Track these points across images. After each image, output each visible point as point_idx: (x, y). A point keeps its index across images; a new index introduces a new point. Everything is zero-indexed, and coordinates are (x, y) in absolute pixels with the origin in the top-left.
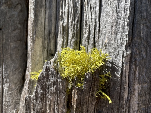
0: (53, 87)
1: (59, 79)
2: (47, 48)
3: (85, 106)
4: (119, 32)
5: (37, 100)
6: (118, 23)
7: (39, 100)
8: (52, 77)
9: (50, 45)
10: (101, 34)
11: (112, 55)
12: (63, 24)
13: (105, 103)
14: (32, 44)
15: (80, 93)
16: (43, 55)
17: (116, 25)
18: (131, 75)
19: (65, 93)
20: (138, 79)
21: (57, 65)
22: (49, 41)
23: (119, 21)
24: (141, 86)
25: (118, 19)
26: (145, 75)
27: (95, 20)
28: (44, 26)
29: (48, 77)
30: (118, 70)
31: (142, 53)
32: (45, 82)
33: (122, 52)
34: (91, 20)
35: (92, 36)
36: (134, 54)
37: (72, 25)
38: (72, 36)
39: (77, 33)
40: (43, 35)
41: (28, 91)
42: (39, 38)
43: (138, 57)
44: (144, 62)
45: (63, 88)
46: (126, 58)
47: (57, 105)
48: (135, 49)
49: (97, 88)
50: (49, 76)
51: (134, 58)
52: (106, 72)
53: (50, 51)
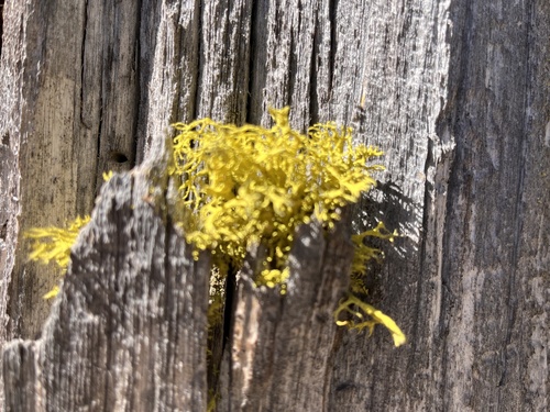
0: (145, 296)
1: (178, 256)
2: (95, 129)
3: (289, 370)
4: (414, 63)
5: (62, 362)
6: (412, 27)
7: (75, 361)
8: (142, 249)
9: (111, 113)
10: (342, 72)
11: (388, 157)
12: (176, 18)
13: (365, 348)
14: (23, 102)
15: (274, 315)
16: (78, 158)
17: (402, 36)
18: (454, 235)
19: (205, 319)
20: (474, 247)
21: (165, 192)
22: (108, 95)
23: (414, 18)
24: (482, 274)
25: (411, 11)
26: (497, 232)
27: (316, 12)
28: (81, 24)
29: (121, 250)
30: (409, 217)
31: (488, 150)
32: (106, 272)
33: (426, 142)
34: (297, 11)
35: (303, 76)
36: (463, 154)
37: (217, 25)
38: (217, 72)
39: (239, 60)
40: (78, 66)
41: (8, 327)
42: (61, 75)
43: (477, 165)
44: (495, 185)
45: (193, 295)
46: (440, 166)
47: (164, 376)
48: (467, 135)
49: (343, 285)
50: (125, 244)
51: (464, 170)
52: (365, 223)
53: (111, 139)
